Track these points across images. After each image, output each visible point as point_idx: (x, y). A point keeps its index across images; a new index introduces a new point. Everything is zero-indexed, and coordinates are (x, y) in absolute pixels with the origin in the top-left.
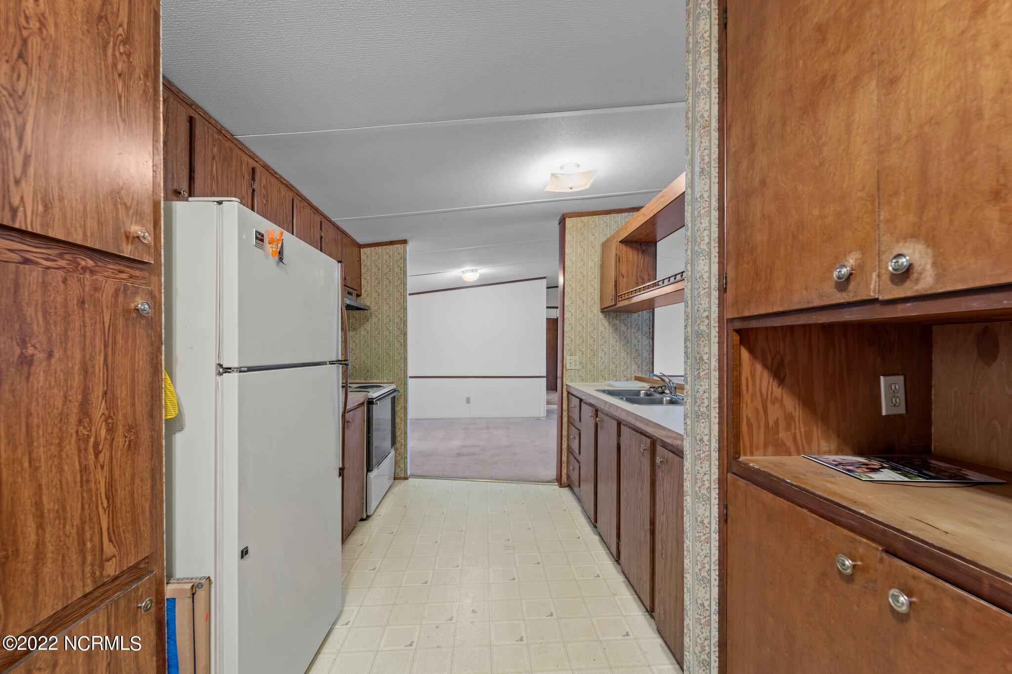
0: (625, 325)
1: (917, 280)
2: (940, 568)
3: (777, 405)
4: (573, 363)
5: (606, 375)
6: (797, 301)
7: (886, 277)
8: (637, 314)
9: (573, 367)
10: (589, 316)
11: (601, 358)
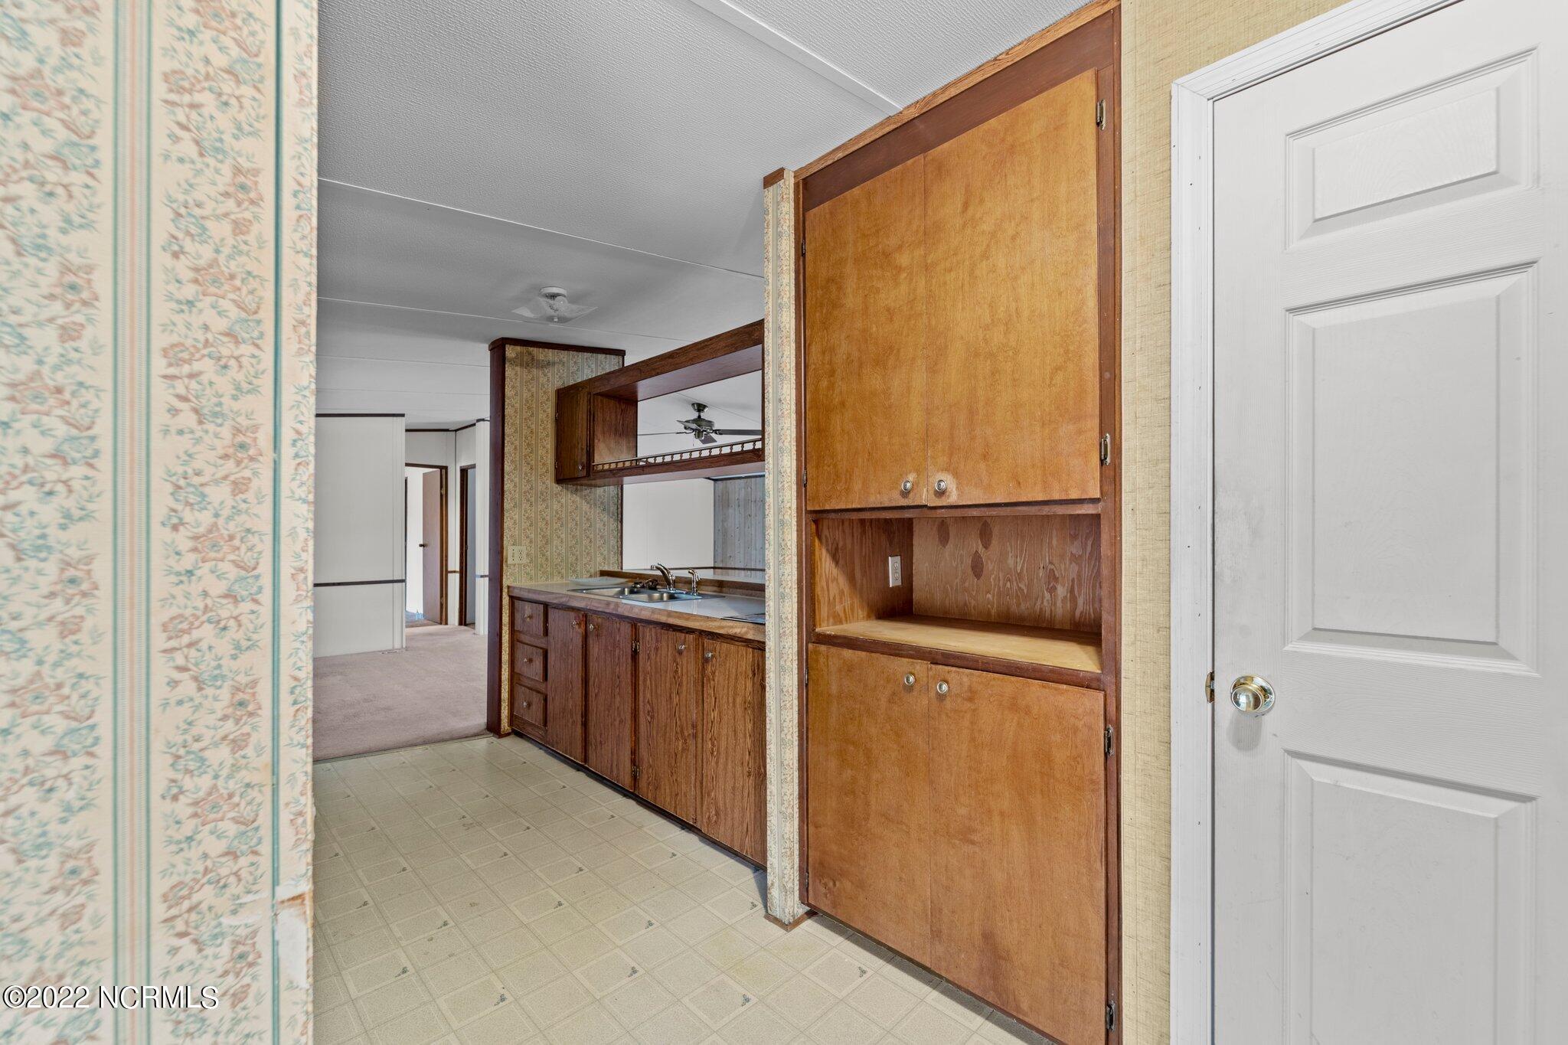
0: (588, 503)
1: (949, 496)
2: (959, 662)
3: (835, 583)
4: (517, 555)
5: (564, 571)
6: (873, 501)
7: (932, 492)
8: (602, 489)
9: (517, 561)
10: (540, 488)
11: (557, 547)
